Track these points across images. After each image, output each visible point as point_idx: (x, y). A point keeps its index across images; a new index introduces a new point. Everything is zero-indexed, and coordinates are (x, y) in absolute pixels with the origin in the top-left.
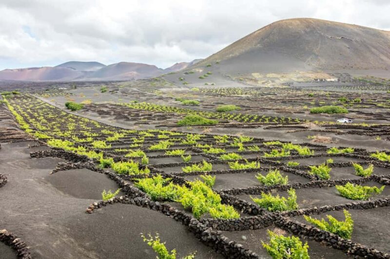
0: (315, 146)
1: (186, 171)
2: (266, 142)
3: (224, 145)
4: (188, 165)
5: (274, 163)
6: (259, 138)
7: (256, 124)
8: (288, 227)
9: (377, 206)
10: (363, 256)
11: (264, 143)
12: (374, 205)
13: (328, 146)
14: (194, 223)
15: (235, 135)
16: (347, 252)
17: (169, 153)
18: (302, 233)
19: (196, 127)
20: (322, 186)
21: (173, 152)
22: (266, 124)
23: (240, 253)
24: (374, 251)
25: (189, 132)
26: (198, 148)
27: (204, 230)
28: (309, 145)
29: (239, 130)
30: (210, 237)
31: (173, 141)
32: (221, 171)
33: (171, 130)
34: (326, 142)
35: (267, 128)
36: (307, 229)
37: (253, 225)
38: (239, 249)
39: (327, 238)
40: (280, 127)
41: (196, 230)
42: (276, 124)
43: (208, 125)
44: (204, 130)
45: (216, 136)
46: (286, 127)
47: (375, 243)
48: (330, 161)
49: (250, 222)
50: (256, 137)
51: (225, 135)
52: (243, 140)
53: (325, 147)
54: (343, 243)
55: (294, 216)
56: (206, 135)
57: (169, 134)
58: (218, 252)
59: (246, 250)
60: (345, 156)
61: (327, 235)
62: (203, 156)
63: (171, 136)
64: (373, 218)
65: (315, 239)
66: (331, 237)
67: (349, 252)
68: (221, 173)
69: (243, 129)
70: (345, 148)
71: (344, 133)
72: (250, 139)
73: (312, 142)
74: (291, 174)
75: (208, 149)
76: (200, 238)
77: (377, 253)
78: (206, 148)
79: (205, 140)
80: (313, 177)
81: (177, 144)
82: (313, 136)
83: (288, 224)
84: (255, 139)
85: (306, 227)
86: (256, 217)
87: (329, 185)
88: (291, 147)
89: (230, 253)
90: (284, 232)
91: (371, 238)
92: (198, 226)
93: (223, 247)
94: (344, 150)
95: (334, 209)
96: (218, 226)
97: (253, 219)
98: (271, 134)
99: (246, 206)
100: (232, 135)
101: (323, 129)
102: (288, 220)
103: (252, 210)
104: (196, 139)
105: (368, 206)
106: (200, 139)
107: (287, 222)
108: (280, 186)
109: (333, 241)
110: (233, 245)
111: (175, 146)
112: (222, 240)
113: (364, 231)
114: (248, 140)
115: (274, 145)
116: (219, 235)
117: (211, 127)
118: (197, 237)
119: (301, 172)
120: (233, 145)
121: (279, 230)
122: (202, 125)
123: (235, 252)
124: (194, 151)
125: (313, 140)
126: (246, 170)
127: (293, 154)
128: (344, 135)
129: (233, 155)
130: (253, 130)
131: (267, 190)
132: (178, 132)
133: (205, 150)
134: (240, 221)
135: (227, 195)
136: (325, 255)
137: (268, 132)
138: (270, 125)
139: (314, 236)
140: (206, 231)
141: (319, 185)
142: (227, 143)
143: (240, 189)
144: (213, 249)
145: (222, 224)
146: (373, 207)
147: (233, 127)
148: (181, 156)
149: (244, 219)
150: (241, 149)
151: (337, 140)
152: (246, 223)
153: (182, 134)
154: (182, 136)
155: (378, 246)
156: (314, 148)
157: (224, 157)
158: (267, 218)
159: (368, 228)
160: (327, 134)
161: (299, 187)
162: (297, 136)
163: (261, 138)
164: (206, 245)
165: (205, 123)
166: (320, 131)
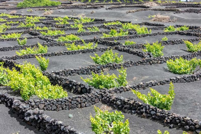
0: (153, 25)
1: (20, 54)
2: (106, 23)
3: (64, 27)
4: (22, 48)
5: (111, 43)
6: (100, 18)
7: (99, 5)
8: (113, 102)
9: (198, 79)
10: (177, 124)
11: (104, 24)
12: (196, 78)
13: (166, 25)
14: (16, 104)
15: (76, 17)
16: (164, 122)
17: (5, 37)
18: (126, 108)
19: (36, 9)
20: (153, 63)
21: (9, 35)
22: (109, 4)
23: (60, 130)
24: (186, 119)
25: (28, 14)
26: (35, 30)
27: (27, 111)
28: (148, 24)
29: (82, 11)
30: (32, 117)
31: (10, 25)
32: (56, 53)
33: (9, 13)
34: (165, 21)
35: (109, 9)
36: (130, 103)
37: (80, 103)
38: (59, 126)
39: (147, 111)
40: (122, 7)
41: (19, 110)
42: (119, 4)
43: (49, 7)
44: (44, 12)
45: (57, 17)
46: (128, 7)
47: (192, 112)
48: (165, 38)
49: (77, 101)
50: (97, 18)
51: (66, 17)
52: (84, 21)
53: (163, 25)
54: (161, 114)
55: (121, 92)
56: (46, 17)
57: (7, 17)
58: (40, 130)
59: (65, 127)
60: (180, 33)
61: (148, 108)
62: (40, 38)
63: (9, 19)
64: (194, 90)
65: (137, 112)
66: (151, 110)
67: (165, 121)
68: (56, 55)
69: (86, 10)
70: (180, 26)
71: (182, 12)
72: (91, 20)
73: (151, 22)
74: (125, 53)
75: (46, 31)
76: (23, 118)
77: (189, 120)
78: (44, 31)
79: (45, 22)
80: (146, 55)
81: (15, 27)
82: (153, 15)
83: (114, 100)
84: (96, 20)
85: (129, 102)
86: (83, 95)
87: (159, 62)
88: (130, 26)
89: (52, 130)
90: (110, 108)
91: (189, 108)
92: (21, 107)
93: (45, 125)
94: (180, 28)
95: (159, 84)
96: (45, 106)
97: (81, 98)
98: (113, 14)
99: (75, 86)
100: (74, 17)
101: (164, 8)
102: (114, 96)
103: (82, 89)
104: (35, 21)
105: (190, 80)
106: (39, 21)
107: (113, 98)
108: (112, 65)
109: (153, 112)
110: (54, 123)
111: (11, 29)
112: (43, 119)
113: (184, 102)
114: (89, 21)
115: (114, 26)
116: (41, 114)
117: (52, 8)
118: (20, 118)
119: (135, 50)
120: (72, 27)
121: (106, 106)
122: (43, 7)
123: (56, 129)
124: (31, 34)
125: (153, 20)
126: (81, 51)
127: (131, 34)
128: (182, 14)
129: (71, 36)
130: (95, 11)
131: (99, 69)
132: (17, 15)
133: (42, 33)
134: (68, 100)
135: (58, 76)
136: (144, 126)
137: (110, 13)
138: (113, 6)
139: (137, 109)
140: (29, 111)
141: (150, 62)
142: (67, 25)
143: (72, 69)
144: (36, 128)
145: (49, 104)
146: (195, 80)
147: (75, 8)
148: (16, 39)
149: (71, 98)
150: (81, 30)
151: (175, 19)
152: (73, 102)
153: (21, 17)
154: (21, 18)
155: (194, 114)
156: (152, 27)
157: (61, 39)
158: (94, 96)
159: (187, 99)
160: (166, 12)
161: (131, 65)
162: (138, 16)
163: (102, 18)
164: (29, 125)
165: (47, 5)
166: (160, 10)
